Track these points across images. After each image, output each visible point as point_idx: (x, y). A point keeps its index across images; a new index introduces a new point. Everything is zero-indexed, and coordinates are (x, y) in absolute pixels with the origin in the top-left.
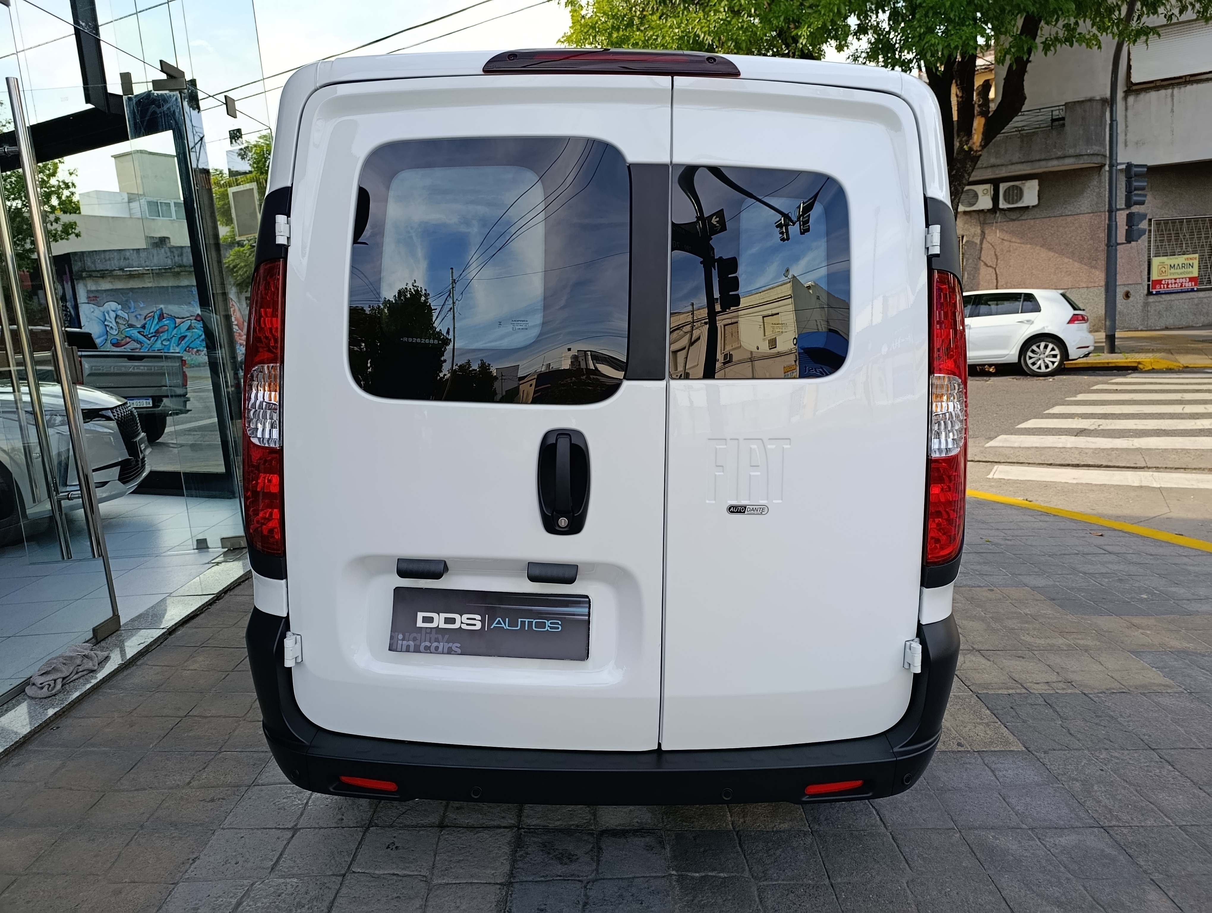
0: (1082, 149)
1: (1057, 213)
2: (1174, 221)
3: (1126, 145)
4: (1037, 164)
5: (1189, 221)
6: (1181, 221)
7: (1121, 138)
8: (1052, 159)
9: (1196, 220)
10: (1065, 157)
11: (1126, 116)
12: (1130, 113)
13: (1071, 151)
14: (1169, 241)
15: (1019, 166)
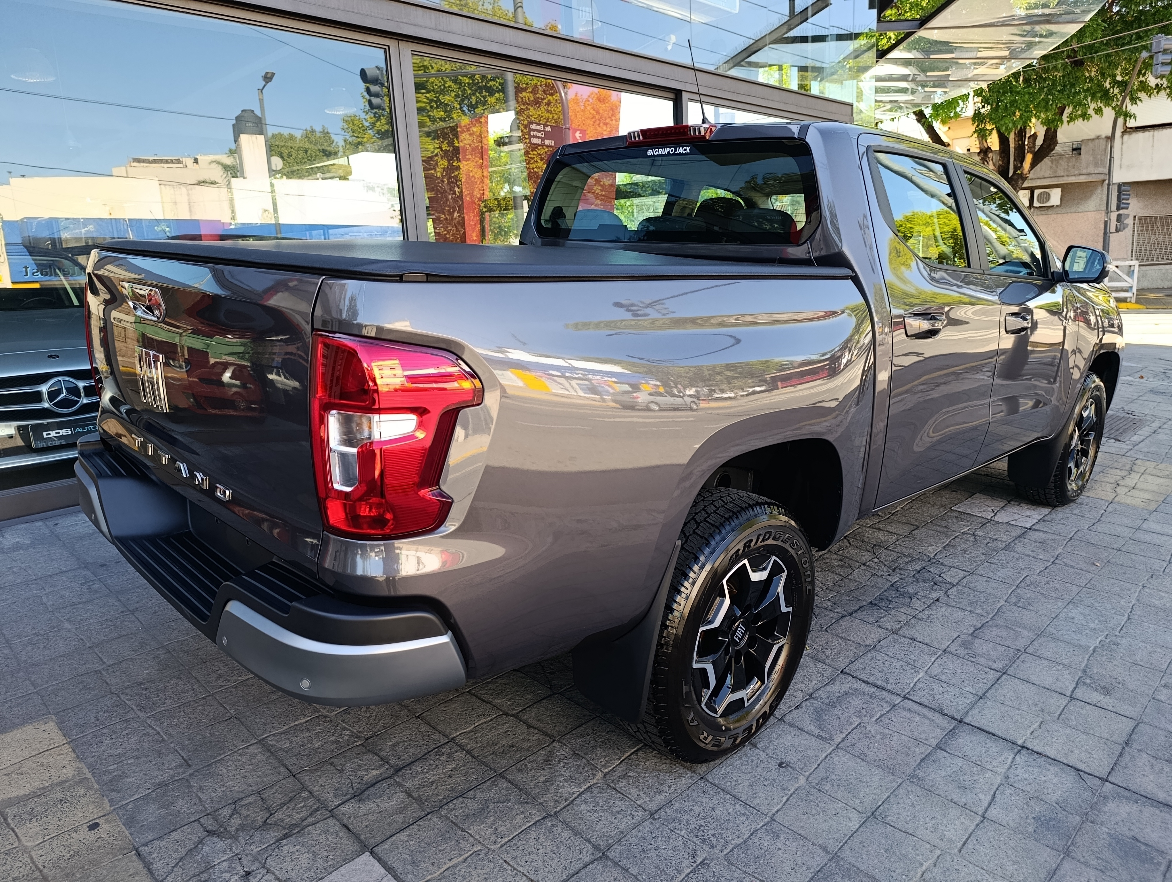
0: (1091, 170)
1: (1072, 210)
2: (1151, 218)
3: (1121, 168)
4: (1061, 179)
5: (1161, 217)
6: (1156, 218)
8: (1073, 175)
9: (1166, 217)
10: (1080, 174)
11: (1121, 149)
12: (1124, 146)
13: (1084, 171)
14: (1147, 230)
15: (1049, 180)
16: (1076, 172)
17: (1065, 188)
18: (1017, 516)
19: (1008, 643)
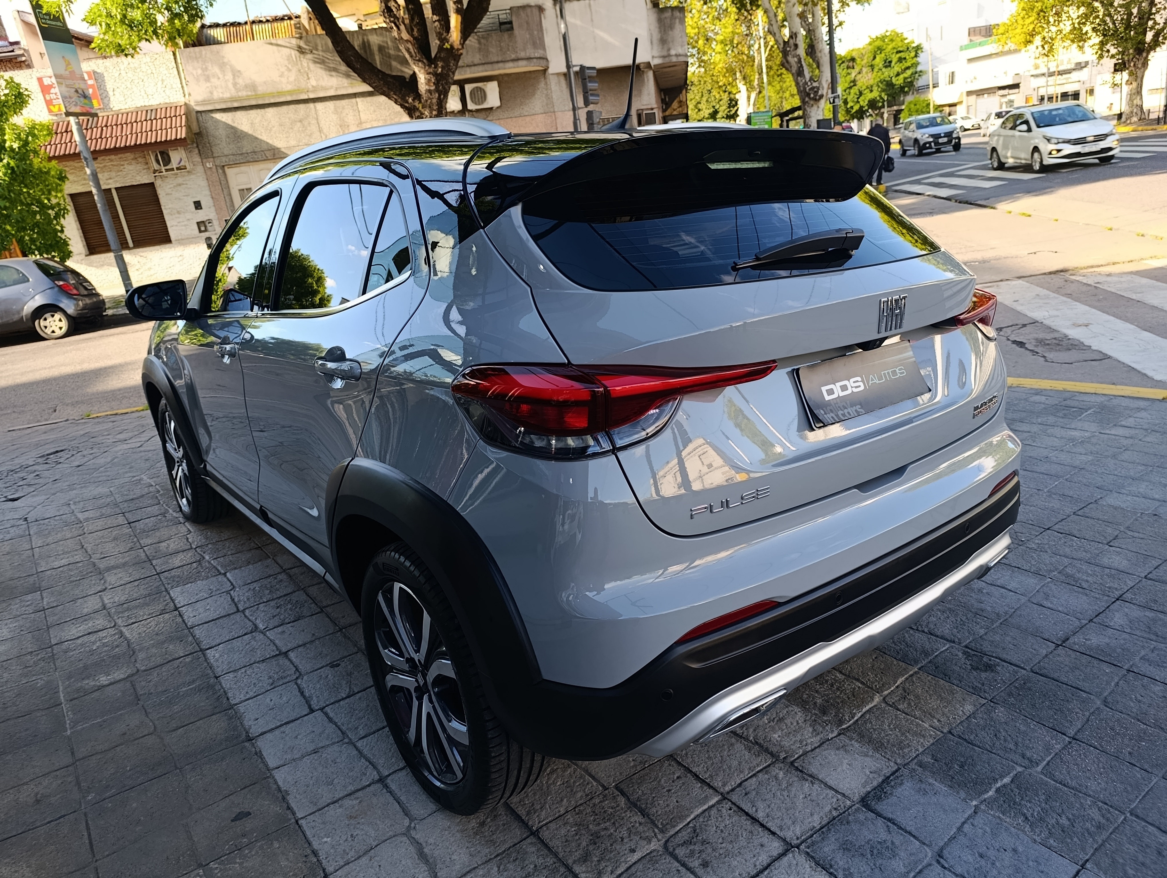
0: (530, 52)
4: (496, 66)
8: (508, 61)
10: (518, 60)
13: (522, 55)
15: (481, 68)
16: (513, 56)
17: (502, 81)
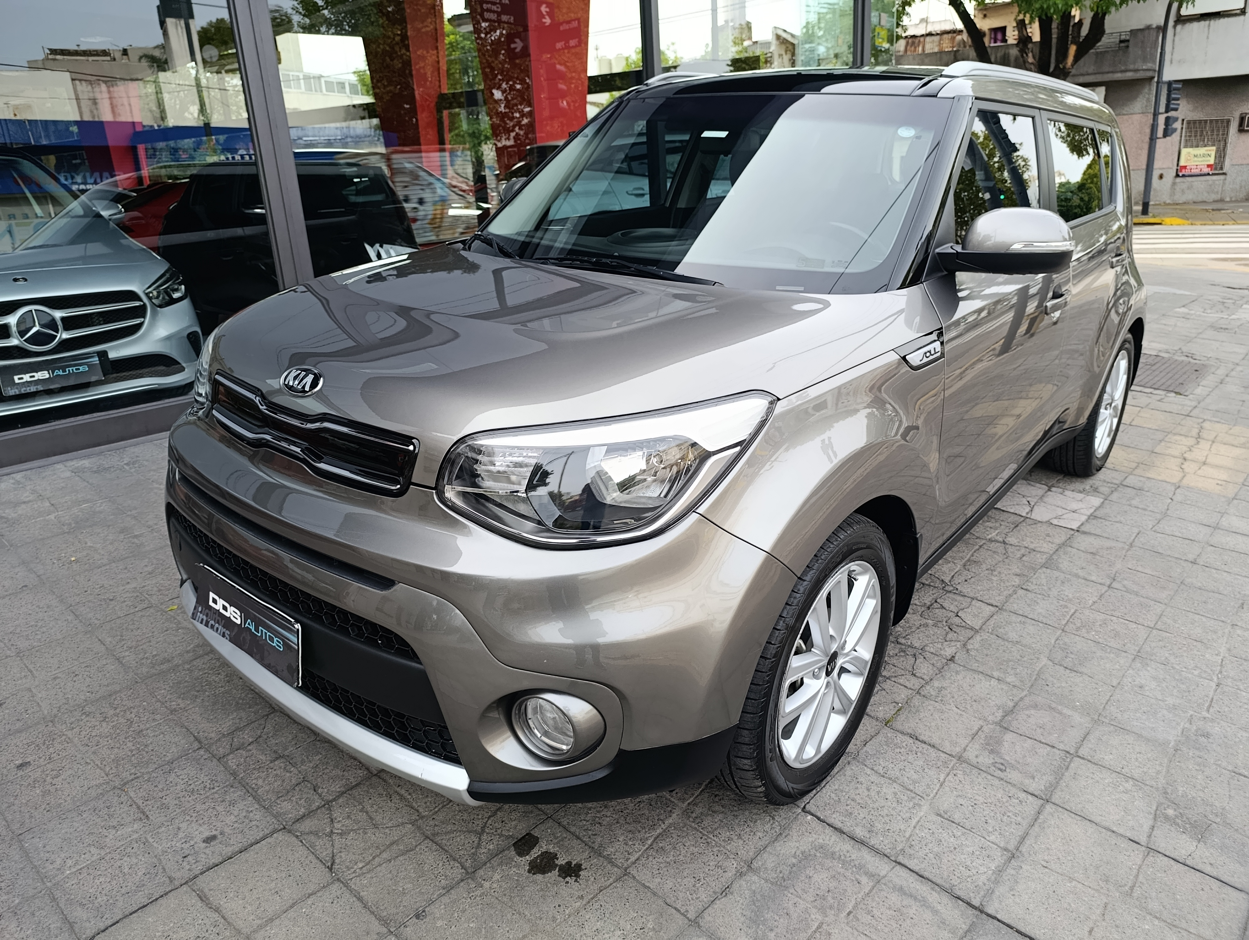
2: (1200, 121)
3: (1171, 62)
4: (1107, 75)
5: (1211, 121)
6: (1206, 121)
7: (1167, 57)
8: (1117, 71)
9: (1217, 121)
10: (1127, 70)
11: (1174, 41)
12: (1177, 38)
13: (1131, 67)
14: (1196, 136)
15: (1093, 76)
16: (1122, 68)
17: (1110, 86)
18: (1060, 512)
19: (1052, 739)
